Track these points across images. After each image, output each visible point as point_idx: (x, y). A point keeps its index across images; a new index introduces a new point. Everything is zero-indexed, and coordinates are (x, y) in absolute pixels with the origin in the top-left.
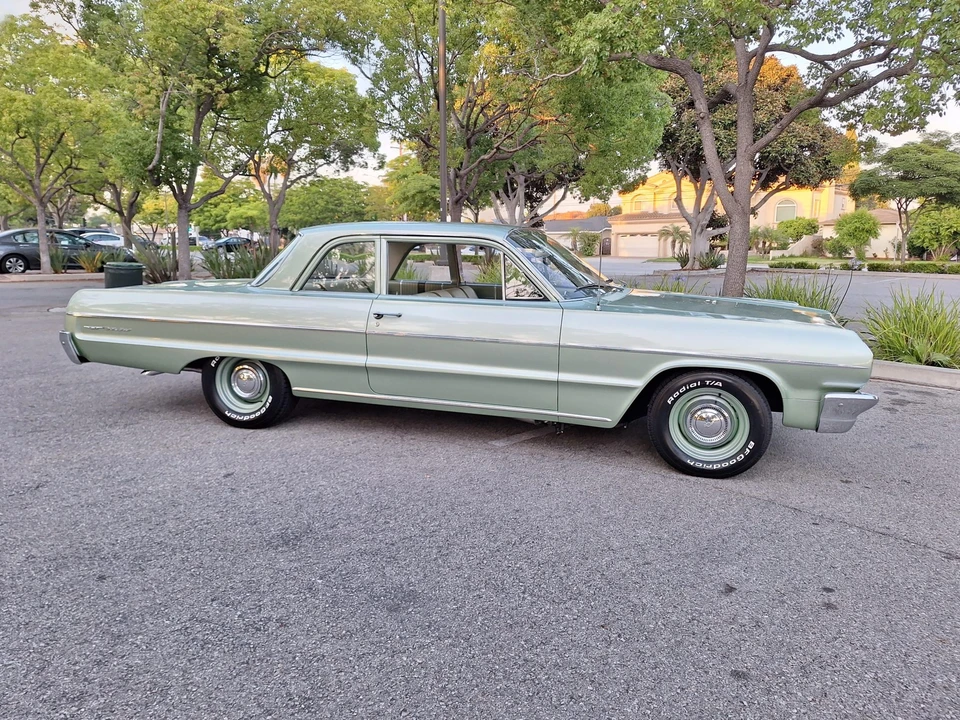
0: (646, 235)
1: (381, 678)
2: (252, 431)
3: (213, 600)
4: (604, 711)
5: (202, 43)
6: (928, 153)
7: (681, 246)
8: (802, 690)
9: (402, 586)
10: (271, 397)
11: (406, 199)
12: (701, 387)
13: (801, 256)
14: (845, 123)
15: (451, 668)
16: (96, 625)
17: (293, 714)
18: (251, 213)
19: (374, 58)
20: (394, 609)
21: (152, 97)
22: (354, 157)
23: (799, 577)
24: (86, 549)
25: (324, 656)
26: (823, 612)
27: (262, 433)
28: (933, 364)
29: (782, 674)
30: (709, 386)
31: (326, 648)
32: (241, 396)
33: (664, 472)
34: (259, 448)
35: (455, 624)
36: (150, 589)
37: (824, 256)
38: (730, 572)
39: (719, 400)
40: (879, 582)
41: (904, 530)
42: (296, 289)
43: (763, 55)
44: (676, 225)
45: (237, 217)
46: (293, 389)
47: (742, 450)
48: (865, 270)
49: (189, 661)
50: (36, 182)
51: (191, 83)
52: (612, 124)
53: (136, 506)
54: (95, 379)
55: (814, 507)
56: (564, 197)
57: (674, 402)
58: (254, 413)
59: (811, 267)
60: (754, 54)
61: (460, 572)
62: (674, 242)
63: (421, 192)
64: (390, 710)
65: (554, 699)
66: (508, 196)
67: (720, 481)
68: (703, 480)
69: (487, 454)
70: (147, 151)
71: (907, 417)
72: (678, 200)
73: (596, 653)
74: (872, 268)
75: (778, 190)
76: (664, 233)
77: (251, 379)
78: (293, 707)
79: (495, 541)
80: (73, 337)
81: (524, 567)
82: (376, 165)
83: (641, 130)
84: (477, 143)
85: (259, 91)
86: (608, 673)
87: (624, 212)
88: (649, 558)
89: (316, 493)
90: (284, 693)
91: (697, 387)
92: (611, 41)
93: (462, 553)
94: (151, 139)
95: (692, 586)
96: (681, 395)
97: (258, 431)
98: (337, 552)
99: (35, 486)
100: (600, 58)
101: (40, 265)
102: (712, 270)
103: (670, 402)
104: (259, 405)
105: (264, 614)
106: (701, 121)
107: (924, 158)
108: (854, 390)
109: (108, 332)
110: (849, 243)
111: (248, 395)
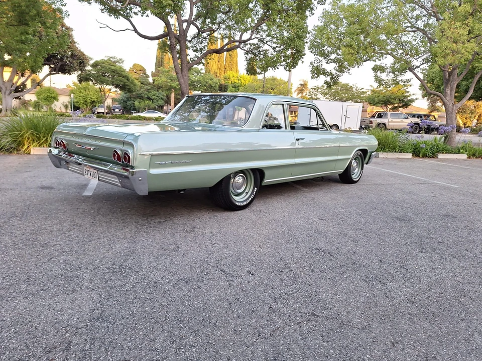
10: (256, 188)
12: (357, 155)
42: (260, 129)
46: (265, 181)
47: (360, 173)
104: (245, 196)
109: (173, 164)
110: (45, 103)
111: (239, 191)
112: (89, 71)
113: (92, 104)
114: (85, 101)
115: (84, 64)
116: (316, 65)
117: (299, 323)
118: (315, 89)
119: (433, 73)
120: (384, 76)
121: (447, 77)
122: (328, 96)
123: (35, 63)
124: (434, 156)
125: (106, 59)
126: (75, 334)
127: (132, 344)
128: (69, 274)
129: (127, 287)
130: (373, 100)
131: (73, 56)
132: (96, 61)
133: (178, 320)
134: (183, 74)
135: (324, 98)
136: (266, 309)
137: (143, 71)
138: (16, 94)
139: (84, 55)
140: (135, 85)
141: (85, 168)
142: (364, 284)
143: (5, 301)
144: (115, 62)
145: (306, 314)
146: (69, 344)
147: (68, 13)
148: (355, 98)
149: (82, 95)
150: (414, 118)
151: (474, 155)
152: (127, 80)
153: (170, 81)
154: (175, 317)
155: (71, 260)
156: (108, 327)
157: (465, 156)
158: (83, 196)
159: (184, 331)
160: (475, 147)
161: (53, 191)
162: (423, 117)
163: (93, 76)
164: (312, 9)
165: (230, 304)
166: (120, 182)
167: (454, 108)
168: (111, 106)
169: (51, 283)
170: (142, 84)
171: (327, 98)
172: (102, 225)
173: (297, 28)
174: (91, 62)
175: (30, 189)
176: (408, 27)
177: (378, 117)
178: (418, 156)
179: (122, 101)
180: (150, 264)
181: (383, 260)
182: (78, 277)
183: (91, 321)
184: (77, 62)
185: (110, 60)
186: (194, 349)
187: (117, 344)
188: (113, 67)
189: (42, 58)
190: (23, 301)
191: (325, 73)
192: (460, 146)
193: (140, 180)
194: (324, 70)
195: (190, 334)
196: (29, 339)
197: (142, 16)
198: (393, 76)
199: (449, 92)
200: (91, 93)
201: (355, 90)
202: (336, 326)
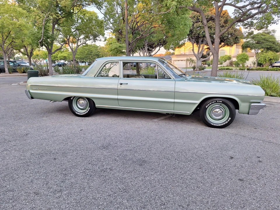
0: (182, 61)
1: (143, 183)
2: (84, 118)
3: (89, 164)
4: (207, 190)
5: (55, 3)
6: (264, 36)
7: (192, 64)
8: (259, 183)
9: (141, 159)
10: (89, 108)
11: (112, 50)
12: (216, 102)
13: (226, 66)
14: (244, 27)
15: (162, 180)
16: (58, 172)
17: (122, 193)
18: (65, 55)
19: (104, 8)
20: (141, 165)
21: (41, 20)
22: (97, 38)
23: (250, 154)
24: (47, 151)
25: (125, 178)
26: (259, 163)
27: (87, 118)
28: (272, 96)
29: (252, 179)
30: (218, 102)
31: (125, 176)
32: (80, 108)
33: (204, 127)
34: (88, 122)
35: (159, 169)
36: (70, 161)
37: (233, 66)
38: (231, 153)
39: (220, 106)
40: (272, 155)
41: (275, 141)
42: (96, 76)
43: (223, 7)
44: (191, 58)
45: (61, 56)
46: (96, 105)
47: (227, 120)
48: (246, 70)
49: (88, 180)
50: (3, 46)
51: (52, 15)
52: (176, 28)
53: (58, 139)
54: (32, 104)
55: (249, 135)
56: (159, 50)
57: (208, 107)
58: (84, 112)
59: (230, 69)
60: (220, 6)
61: (156, 155)
62: (190, 63)
63: (116, 48)
64: (149, 192)
65: (193, 188)
66: (142, 49)
67: (221, 129)
68: (216, 129)
69: (153, 123)
70: (39, 36)
71: (267, 111)
72: (193, 50)
73: (201, 175)
74: (248, 69)
75: (221, 47)
76: (187, 60)
77: (83, 103)
78: (122, 191)
79: (163, 146)
80: (29, 91)
81: (173, 153)
82: (104, 40)
83: (185, 29)
84: (135, 33)
85: (71, 18)
86: (205, 180)
87: (175, 54)
88: (207, 150)
89: (108, 134)
90: (118, 188)
91: (215, 103)
92: (180, 2)
93: (155, 150)
94: (40, 33)
95: (221, 157)
96: (210, 105)
97: (86, 118)
98: (120, 150)
99: (26, 134)
100: (177, 7)
101: (5, 71)
102: (202, 71)
103: (206, 107)
104: (85, 110)
105: (105, 167)
106: (205, 26)
107: (263, 37)
108: (259, 103)
111: (82, 108)
113: (270, 61)
114: (265, 59)
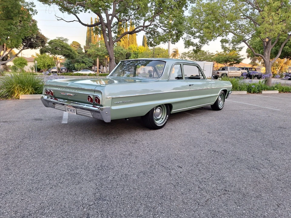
37: (8, 71)
42: (169, 79)
46: (173, 111)
47: (223, 104)
58: (164, 122)
104: (162, 120)
109: (124, 103)
110: (19, 67)
111: (159, 118)
112: (47, 46)
113: (48, 66)
114: (44, 65)
115: (44, 42)
116: (187, 40)
117: (219, 196)
118: (184, 54)
119: (255, 43)
120: (227, 45)
121: (266, 45)
122: (192, 58)
123: (18, 42)
124: (259, 92)
125: (57, 39)
126: (89, 209)
127: (126, 213)
128: (72, 172)
129: (110, 178)
130: (219, 60)
131: (37, 37)
132: (51, 40)
133: (147, 197)
134: (110, 47)
135: (190, 59)
136: (197, 188)
137: (79, 45)
138: (3, 62)
139: (44, 37)
140: (75, 54)
141: (67, 107)
142: (248, 171)
143: (39, 191)
144: (63, 41)
145: (221, 190)
146: (88, 215)
147: (36, 11)
148: (208, 59)
149: (42, 61)
150: (243, 70)
151: (282, 91)
152: (71, 51)
153: (97, 51)
154: (145, 196)
155: (70, 163)
156: (108, 204)
157: (277, 92)
158: (63, 124)
159: (154, 203)
160: (283, 86)
161: (42, 121)
162: (249, 69)
163: (49, 49)
164: (186, 6)
165: (175, 186)
166: (92, 115)
167: (270, 63)
168: (60, 68)
169: (63, 178)
170: (79, 53)
171: (191, 59)
172: (81, 141)
173: (179, 18)
174: (48, 41)
175: (28, 120)
176: (242, 16)
177: (222, 70)
178: (250, 92)
179: (67, 64)
180: (118, 163)
181: (254, 156)
182: (78, 174)
183: (96, 200)
184: (40, 41)
185: (60, 40)
186: (164, 215)
187: (117, 214)
188: (62, 44)
189: (21, 40)
190: (50, 190)
191: (192, 44)
192: (274, 86)
193: (107, 113)
194: (192, 43)
195: (158, 205)
196: (63, 214)
197: (85, 12)
198: (232, 45)
199: (267, 54)
200: (47, 60)
201: (208, 54)
202: (241, 196)
